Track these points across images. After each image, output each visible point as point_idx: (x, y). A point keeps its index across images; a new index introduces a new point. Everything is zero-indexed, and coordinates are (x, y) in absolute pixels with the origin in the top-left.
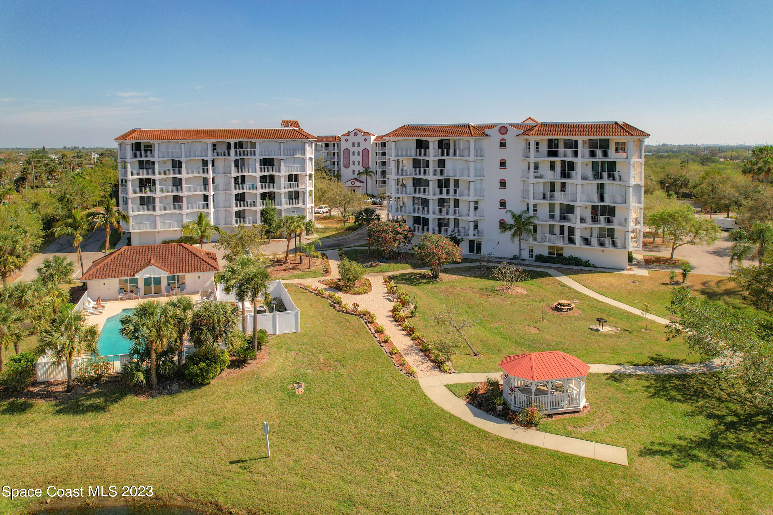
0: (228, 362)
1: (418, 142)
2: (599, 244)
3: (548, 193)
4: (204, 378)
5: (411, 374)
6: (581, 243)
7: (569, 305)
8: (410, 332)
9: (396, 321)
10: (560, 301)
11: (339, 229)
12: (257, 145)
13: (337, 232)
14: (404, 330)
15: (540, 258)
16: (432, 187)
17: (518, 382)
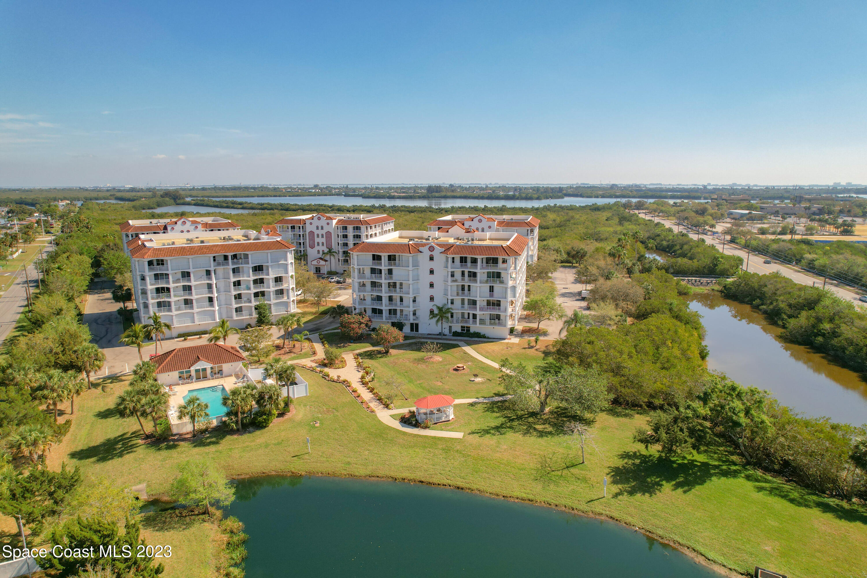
0: (276, 415)
1: (374, 256)
2: (491, 324)
3: (460, 292)
4: (267, 423)
5: (373, 412)
6: (480, 324)
7: (463, 367)
8: (372, 390)
9: (363, 384)
10: (458, 365)
11: (314, 314)
12: (250, 256)
13: (313, 317)
14: (368, 389)
15: (456, 334)
16: (384, 288)
17: (422, 411)
